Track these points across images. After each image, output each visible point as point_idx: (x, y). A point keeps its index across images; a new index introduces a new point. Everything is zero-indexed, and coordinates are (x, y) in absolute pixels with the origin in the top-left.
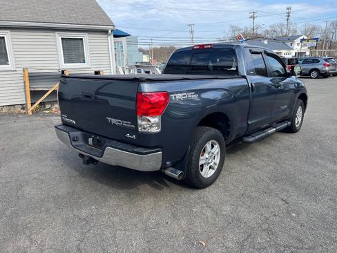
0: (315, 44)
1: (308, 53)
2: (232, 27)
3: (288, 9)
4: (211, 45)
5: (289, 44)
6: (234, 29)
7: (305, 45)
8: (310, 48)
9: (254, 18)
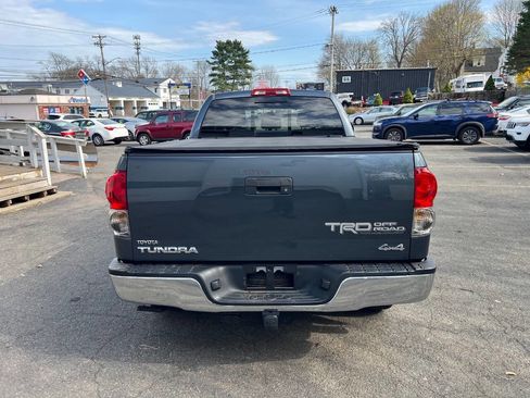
0: (187, 91)
1: (178, 104)
2: (53, 55)
3: (136, 38)
4: (286, 90)
5: (153, 90)
6: (58, 60)
7: (175, 93)
8: (182, 96)
9: (101, 45)
